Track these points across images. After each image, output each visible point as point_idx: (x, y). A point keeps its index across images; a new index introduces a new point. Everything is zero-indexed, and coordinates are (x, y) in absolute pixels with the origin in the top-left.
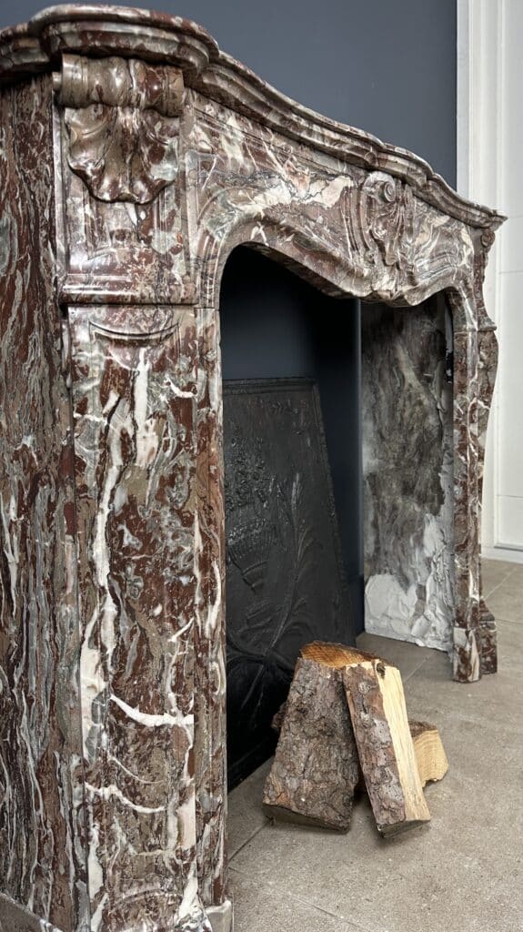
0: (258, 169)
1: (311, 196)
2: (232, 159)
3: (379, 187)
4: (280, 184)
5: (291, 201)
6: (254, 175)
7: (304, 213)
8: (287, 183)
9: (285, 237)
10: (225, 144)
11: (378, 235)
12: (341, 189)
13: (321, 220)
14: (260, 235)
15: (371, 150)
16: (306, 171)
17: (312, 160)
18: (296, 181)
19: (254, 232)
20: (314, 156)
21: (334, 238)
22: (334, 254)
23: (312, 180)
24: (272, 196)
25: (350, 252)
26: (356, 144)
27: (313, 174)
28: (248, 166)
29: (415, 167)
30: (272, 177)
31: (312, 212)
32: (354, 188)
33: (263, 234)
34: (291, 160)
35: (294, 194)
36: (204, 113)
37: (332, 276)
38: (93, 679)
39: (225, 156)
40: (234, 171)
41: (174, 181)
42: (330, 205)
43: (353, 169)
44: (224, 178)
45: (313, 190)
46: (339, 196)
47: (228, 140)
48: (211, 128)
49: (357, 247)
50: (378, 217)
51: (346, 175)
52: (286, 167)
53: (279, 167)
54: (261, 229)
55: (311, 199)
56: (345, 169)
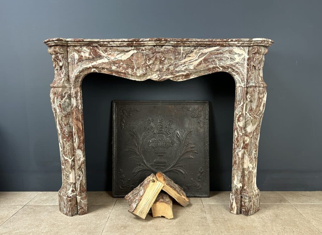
0: (94, 56)
2: (85, 56)
3: (147, 50)
4: (103, 58)
5: (108, 61)
6: (93, 58)
7: (114, 63)
8: (106, 57)
9: (104, 70)
10: (82, 54)
11: (149, 64)
12: (132, 54)
13: (122, 63)
14: (95, 71)
15: (134, 42)
16: (116, 53)
17: (117, 49)
18: (110, 56)
19: (92, 70)
20: (118, 48)
21: (128, 67)
22: (122, 72)
23: (118, 54)
24: (100, 61)
25: (135, 70)
26: (127, 43)
27: (119, 52)
28: (91, 57)
29: (158, 42)
30: (100, 57)
31: (117, 62)
32: (137, 52)
33: (96, 70)
34: (109, 51)
35: (109, 59)
36: (75, 49)
37: (126, 77)
38: (60, 148)
39: (82, 56)
40: (86, 58)
41: (63, 65)
42: (125, 59)
43: (137, 47)
44: (83, 61)
45: (117, 57)
46: (130, 56)
47: (84, 53)
48: (78, 52)
49: (138, 68)
50: (148, 58)
51: (134, 50)
52: (106, 53)
53: (103, 54)
54: (95, 69)
55: (117, 59)
56: (133, 48)
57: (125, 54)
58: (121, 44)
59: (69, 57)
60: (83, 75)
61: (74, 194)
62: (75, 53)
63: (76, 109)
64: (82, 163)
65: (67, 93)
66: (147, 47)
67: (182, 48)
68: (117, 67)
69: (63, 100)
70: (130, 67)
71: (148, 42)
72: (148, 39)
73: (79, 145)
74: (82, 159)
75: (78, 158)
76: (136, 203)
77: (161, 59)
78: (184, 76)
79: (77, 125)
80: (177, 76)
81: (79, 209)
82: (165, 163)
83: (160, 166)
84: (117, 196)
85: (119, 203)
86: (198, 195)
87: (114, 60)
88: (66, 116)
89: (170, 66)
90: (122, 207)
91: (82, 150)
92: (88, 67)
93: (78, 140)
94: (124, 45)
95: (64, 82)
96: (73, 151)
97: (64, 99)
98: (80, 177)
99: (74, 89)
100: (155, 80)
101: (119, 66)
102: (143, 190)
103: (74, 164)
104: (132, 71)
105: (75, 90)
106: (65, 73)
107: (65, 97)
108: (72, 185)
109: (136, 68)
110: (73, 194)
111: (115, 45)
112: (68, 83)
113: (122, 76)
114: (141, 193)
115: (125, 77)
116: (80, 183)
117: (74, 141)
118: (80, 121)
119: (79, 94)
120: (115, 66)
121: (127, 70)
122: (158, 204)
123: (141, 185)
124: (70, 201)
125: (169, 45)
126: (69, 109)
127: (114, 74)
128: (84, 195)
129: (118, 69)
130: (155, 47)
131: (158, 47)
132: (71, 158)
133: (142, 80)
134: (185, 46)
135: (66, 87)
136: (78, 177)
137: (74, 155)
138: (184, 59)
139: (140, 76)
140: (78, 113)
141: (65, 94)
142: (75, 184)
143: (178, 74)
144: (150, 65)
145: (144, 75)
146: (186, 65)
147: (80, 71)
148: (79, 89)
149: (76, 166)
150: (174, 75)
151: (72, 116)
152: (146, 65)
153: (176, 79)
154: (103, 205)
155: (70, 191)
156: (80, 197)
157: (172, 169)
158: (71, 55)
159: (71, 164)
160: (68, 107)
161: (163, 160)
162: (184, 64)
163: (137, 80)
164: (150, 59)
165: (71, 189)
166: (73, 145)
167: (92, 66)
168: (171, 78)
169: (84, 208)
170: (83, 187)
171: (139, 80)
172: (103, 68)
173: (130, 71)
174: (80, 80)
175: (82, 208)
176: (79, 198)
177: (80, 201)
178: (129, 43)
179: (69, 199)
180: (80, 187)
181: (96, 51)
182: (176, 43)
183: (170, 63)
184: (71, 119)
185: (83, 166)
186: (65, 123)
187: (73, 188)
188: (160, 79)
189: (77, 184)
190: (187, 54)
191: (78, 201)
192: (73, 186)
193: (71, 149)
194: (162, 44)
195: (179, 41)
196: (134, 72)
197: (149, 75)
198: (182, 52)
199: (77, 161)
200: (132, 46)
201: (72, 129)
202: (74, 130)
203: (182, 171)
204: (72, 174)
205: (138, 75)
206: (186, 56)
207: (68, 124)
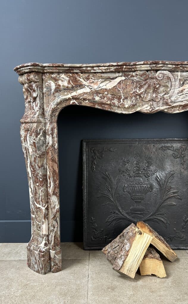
0: (74, 85)
1: (100, 87)
2: (63, 86)
3: (139, 76)
4: (85, 87)
5: (90, 91)
6: (73, 87)
7: (97, 93)
8: (88, 86)
9: (85, 101)
10: (60, 83)
11: (139, 92)
12: (119, 81)
13: (106, 93)
14: (74, 102)
15: (124, 67)
16: (100, 80)
17: (101, 76)
18: (92, 85)
19: (71, 102)
20: (103, 75)
21: (113, 97)
22: (107, 103)
23: (102, 82)
24: (80, 91)
25: (122, 100)
26: (115, 67)
27: (103, 80)
28: (70, 86)
29: (154, 65)
30: (81, 86)
31: (101, 92)
32: (126, 79)
33: (76, 102)
34: (92, 79)
35: (92, 89)
36: (51, 77)
37: (111, 109)
38: (30, 194)
39: (60, 86)
40: (64, 88)
41: (37, 96)
42: (110, 88)
43: (126, 73)
44: (60, 91)
45: (101, 85)
46: (117, 84)
47: (62, 81)
48: (55, 80)
49: (126, 98)
50: (139, 86)
51: (121, 76)
52: (88, 82)
53: (84, 83)
54: (74, 101)
55: (100, 88)
56: (120, 74)
57: (110, 82)
58: (107, 69)
59: (44, 86)
60: (60, 107)
61: (48, 247)
62: (51, 81)
63: (52, 148)
64: (57, 211)
65: (42, 129)
66: (138, 73)
67: (179, 74)
68: (100, 97)
69: (38, 138)
70: (116, 97)
71: (142, 66)
72: (142, 63)
73: (54, 190)
74: (58, 207)
75: (53, 206)
76: (123, 260)
77: (155, 87)
78: (182, 107)
79: (53, 167)
80: (173, 106)
81: (53, 265)
82: (143, 210)
83: (138, 214)
84: (89, 248)
85: (93, 257)
86: (182, 248)
87: (97, 90)
88: (40, 157)
89: (165, 94)
90: (99, 263)
91: (57, 196)
92: (67, 98)
93: (53, 184)
94: (111, 70)
95: (39, 116)
96: (46, 198)
97: (39, 136)
98: (54, 228)
99: (50, 124)
100: (145, 111)
101: (103, 96)
102: (128, 244)
103: (47, 212)
104: (119, 102)
105: (51, 126)
106: (40, 106)
107: (40, 134)
108: (45, 237)
109: (123, 98)
110: (46, 248)
111: (100, 71)
112: (43, 118)
113: (107, 108)
114: (127, 247)
115: (109, 110)
116: (54, 235)
117: (49, 185)
118: (56, 162)
119: (56, 131)
120: (98, 96)
121: (112, 101)
122: (147, 260)
123: (120, 236)
124: (43, 256)
125: (166, 69)
126: (43, 149)
127: (97, 107)
128: (58, 248)
129: (102, 100)
130: (149, 72)
131: (152, 71)
132: (45, 206)
133: (131, 113)
134: (183, 71)
135: (41, 122)
136: (53, 228)
137: (47, 202)
138: (182, 86)
139: (129, 108)
140: (54, 153)
141: (40, 130)
142: (48, 236)
143: (175, 105)
144: (142, 93)
145: (134, 106)
146: (184, 93)
147: (57, 103)
148: (55, 125)
149: (50, 215)
150: (170, 105)
151: (47, 156)
152: (137, 93)
153: (171, 110)
154: (76, 259)
155: (42, 245)
156: (54, 252)
157: (152, 217)
158: (47, 83)
159: (45, 213)
160: (43, 146)
161: (140, 207)
162: (181, 93)
163: (124, 112)
164: (141, 87)
165: (44, 242)
166: (47, 190)
167: (72, 97)
168: (166, 109)
169: (58, 264)
170: (57, 240)
171: (127, 113)
172: (85, 99)
173: (116, 101)
174: (57, 114)
175: (57, 264)
176: (52, 252)
177: (55, 257)
178: (117, 67)
179: (42, 254)
180: (54, 240)
181: (76, 79)
182: (174, 66)
183: (166, 91)
184: (45, 161)
185: (58, 215)
186: (40, 165)
187: (46, 241)
188: (153, 111)
189: (50, 237)
190: (185, 80)
191: (52, 256)
192: (46, 239)
193: (45, 195)
194: (158, 68)
195: (178, 65)
196: (120, 103)
197: (139, 106)
198: (180, 78)
199: (52, 209)
200: (119, 72)
201: (47, 172)
202: (48, 173)
203: (162, 220)
204: (46, 225)
205: (126, 106)
206: (183, 83)
207: (42, 166)
